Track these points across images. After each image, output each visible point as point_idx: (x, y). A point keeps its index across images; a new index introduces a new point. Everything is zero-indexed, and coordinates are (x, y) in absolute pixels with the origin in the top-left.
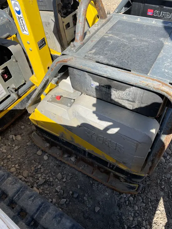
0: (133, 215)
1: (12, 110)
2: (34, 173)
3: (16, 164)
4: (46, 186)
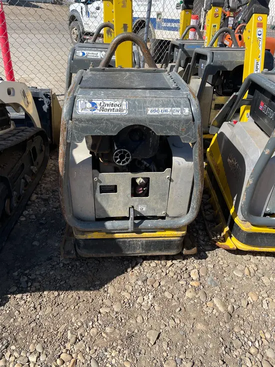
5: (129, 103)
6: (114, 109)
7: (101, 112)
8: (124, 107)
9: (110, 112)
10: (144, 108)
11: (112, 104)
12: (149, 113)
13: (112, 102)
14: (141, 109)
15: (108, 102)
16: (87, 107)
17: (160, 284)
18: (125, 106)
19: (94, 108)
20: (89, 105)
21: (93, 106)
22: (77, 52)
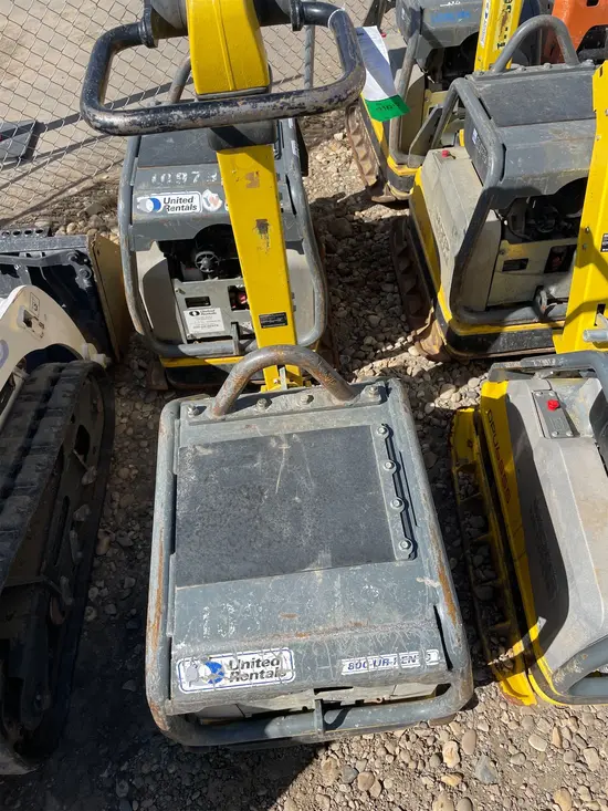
0: (155, 768)
1: (214, 367)
2: (135, 515)
3: (137, 468)
4: (124, 557)
5: (296, 653)
6: (262, 672)
7: (235, 682)
8: (286, 665)
9: (254, 680)
10: (334, 662)
11: (259, 661)
12: (345, 671)
13: (257, 657)
14: (326, 664)
15: (248, 658)
16: (202, 674)
17: (383, 788)
18: (289, 662)
19: (216, 675)
20: (205, 671)
21: (214, 671)
22: (139, 199)
